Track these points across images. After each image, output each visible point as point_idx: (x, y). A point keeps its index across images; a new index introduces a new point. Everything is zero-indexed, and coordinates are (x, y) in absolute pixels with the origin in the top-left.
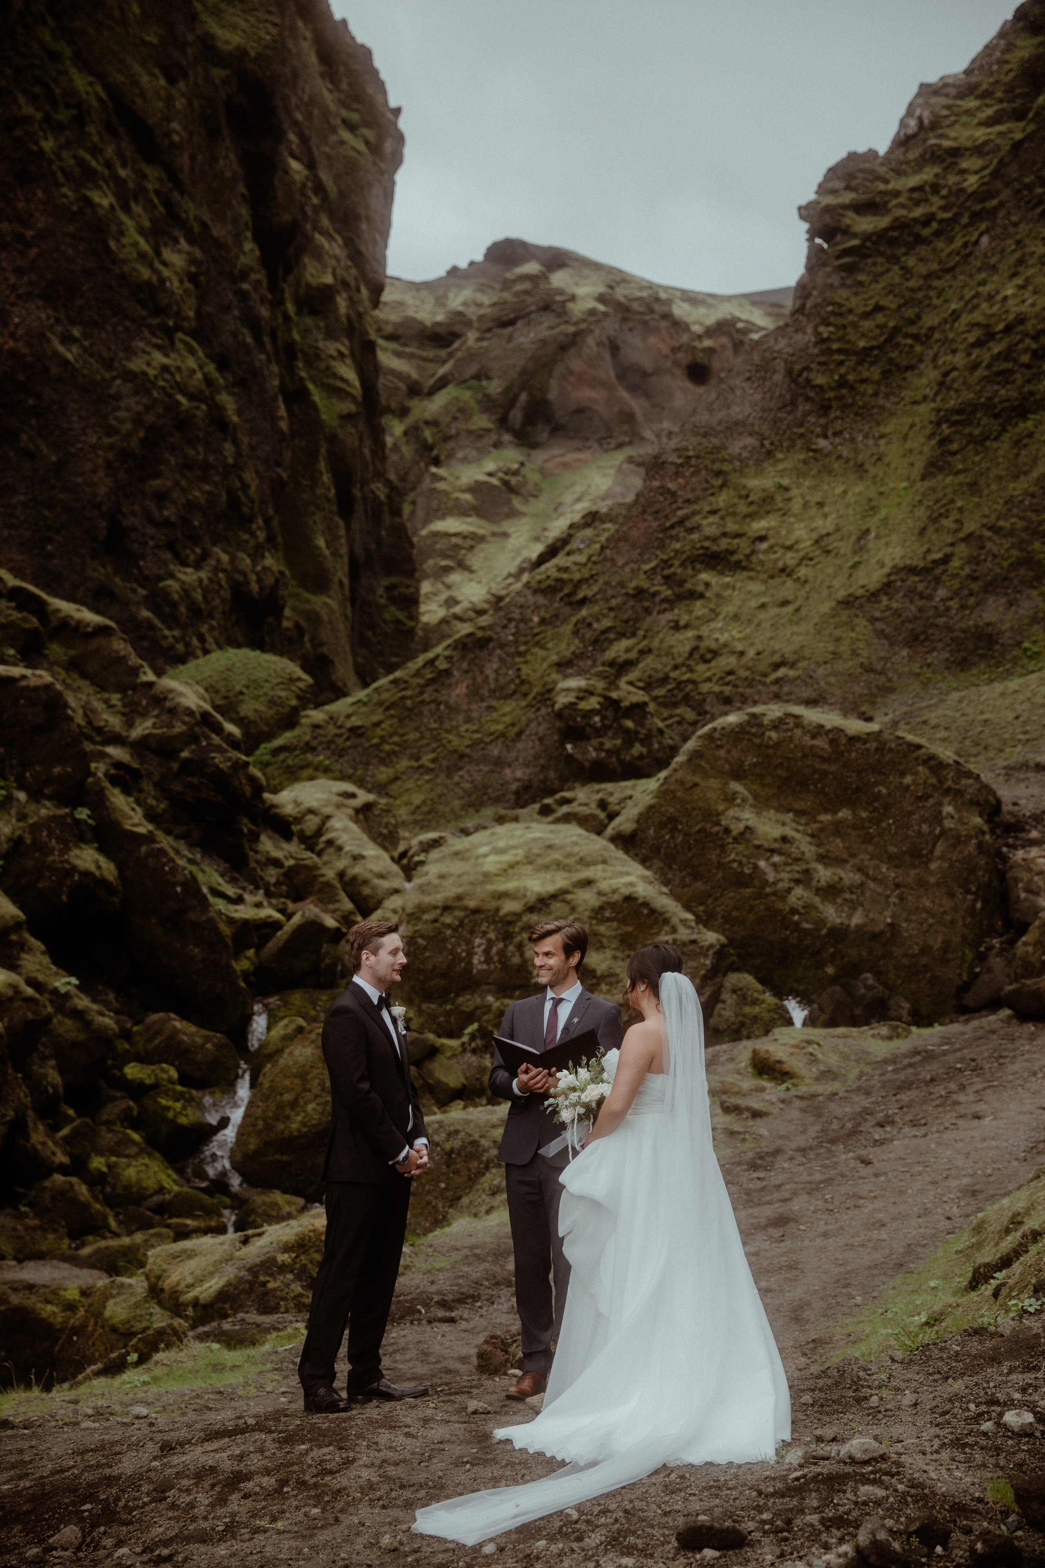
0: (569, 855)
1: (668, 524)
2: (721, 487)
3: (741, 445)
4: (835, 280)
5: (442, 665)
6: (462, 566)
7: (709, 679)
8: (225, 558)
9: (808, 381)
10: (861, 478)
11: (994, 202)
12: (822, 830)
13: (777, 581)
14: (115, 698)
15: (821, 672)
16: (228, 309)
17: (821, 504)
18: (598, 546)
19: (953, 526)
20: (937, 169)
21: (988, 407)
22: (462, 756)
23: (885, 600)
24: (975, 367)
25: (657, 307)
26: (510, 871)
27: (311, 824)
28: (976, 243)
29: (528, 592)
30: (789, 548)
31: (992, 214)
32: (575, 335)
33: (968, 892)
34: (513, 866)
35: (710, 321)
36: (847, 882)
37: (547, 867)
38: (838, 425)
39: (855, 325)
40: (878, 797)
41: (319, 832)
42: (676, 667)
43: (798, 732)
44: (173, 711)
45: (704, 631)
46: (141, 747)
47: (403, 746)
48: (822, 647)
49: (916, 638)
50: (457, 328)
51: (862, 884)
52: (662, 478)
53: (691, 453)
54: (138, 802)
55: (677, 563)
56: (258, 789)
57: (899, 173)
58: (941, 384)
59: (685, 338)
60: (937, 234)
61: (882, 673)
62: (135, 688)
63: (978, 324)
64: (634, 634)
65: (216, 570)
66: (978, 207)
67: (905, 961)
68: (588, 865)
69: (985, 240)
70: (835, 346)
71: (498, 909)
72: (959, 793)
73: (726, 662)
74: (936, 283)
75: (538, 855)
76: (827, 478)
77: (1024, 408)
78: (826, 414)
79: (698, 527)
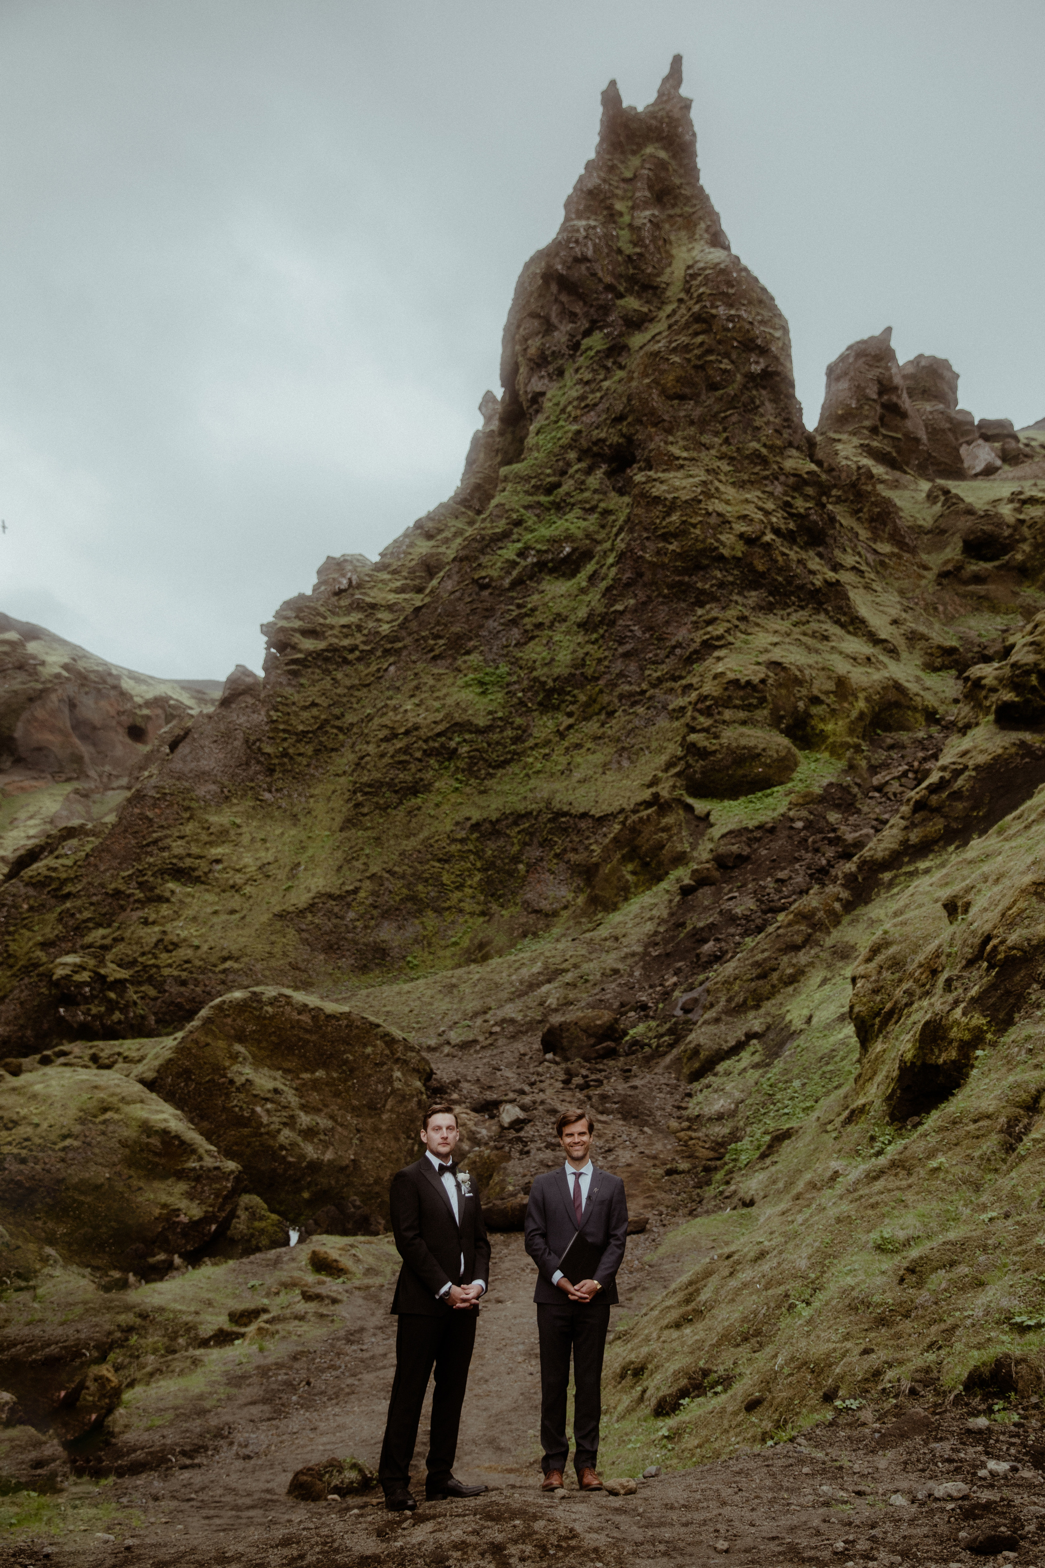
1: (145, 842)
2: (189, 819)
3: (204, 790)
4: (284, 680)
7: (170, 966)
9: (259, 749)
10: (295, 825)
11: (400, 645)
12: (304, 1085)
13: (228, 894)
15: (259, 966)
17: (264, 840)
18: (83, 854)
19: (362, 867)
20: (360, 616)
21: (391, 785)
23: (309, 917)
24: (382, 756)
25: (108, 680)
28: (386, 670)
30: (239, 871)
31: (398, 652)
32: (41, 691)
35: (148, 696)
36: (323, 1126)
38: (280, 784)
39: (296, 714)
40: (346, 1062)
42: (143, 954)
43: (288, 1009)
45: (168, 927)
48: (261, 948)
49: (331, 947)
51: (333, 1129)
52: (142, 807)
53: (166, 791)
55: (150, 873)
57: (333, 613)
58: (358, 764)
59: (128, 706)
60: (359, 659)
63: (386, 726)
64: (109, 925)
66: (389, 646)
69: (392, 669)
70: (281, 727)
72: (405, 1062)
73: (184, 953)
74: (356, 693)
76: (269, 822)
77: (415, 789)
78: (271, 775)
79: (168, 848)
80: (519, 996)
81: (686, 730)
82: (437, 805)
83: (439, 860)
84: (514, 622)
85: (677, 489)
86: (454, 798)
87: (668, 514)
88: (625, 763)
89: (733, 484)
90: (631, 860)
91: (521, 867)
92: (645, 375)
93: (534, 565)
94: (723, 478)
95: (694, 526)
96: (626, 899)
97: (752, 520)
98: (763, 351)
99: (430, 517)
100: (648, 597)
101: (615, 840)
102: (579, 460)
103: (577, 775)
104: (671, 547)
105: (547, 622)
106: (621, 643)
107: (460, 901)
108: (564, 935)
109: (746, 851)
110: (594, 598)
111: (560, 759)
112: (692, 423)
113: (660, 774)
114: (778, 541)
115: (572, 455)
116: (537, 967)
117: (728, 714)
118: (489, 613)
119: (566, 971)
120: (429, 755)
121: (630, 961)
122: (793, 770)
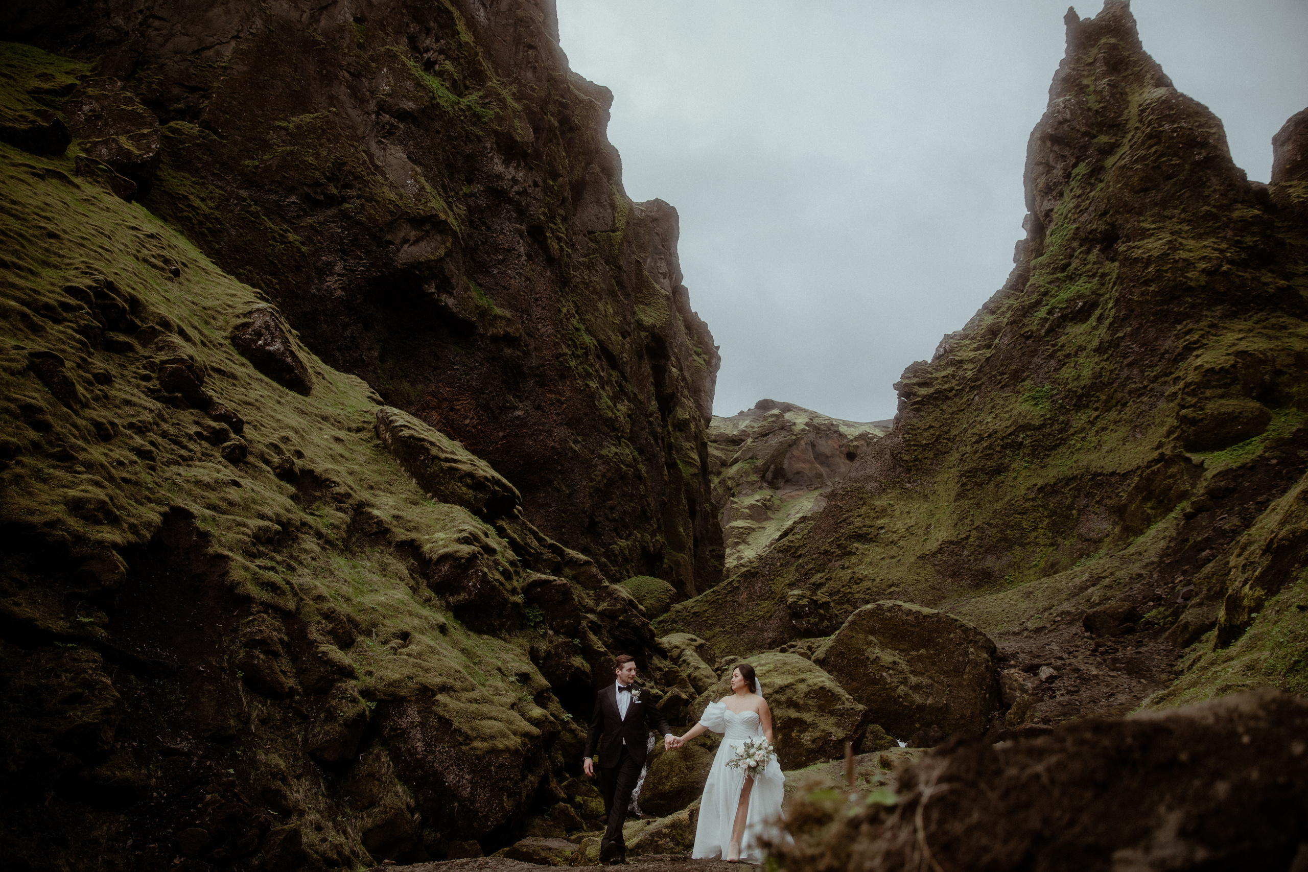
0: (793, 668)
1: (838, 521)
2: (863, 505)
3: (871, 486)
4: (911, 415)
5: (736, 584)
6: (745, 542)
7: (859, 592)
8: (639, 536)
9: (901, 458)
10: (926, 501)
11: (979, 383)
12: (912, 659)
13: (890, 547)
14: (592, 593)
15: (911, 589)
16: (644, 428)
17: (908, 513)
18: (807, 531)
19: (970, 523)
20: (954, 369)
21: (983, 469)
22: (744, 626)
23: (939, 556)
24: (976, 452)
25: (832, 428)
27: (676, 652)
28: (973, 399)
29: (775, 552)
30: (895, 532)
31: (979, 387)
32: (795, 440)
33: (982, 689)
34: (769, 672)
35: (856, 434)
36: (924, 683)
37: (784, 673)
38: (915, 478)
39: (921, 434)
40: (938, 644)
41: (679, 656)
42: (843, 586)
43: (900, 613)
44: (616, 599)
45: (856, 570)
46: (602, 614)
47: (717, 621)
48: (911, 577)
49: (955, 574)
50: (743, 437)
51: (932, 685)
52: (836, 501)
53: (848, 489)
54: (600, 639)
55: (843, 539)
56: (653, 636)
57: (937, 370)
58: (961, 459)
59: (845, 441)
60: (955, 395)
61: (939, 590)
62: (600, 588)
63: (976, 434)
64: (823, 571)
65: (635, 541)
66: (972, 385)
67: (953, 722)
68: (803, 672)
69: (977, 398)
70: (912, 443)
72: (976, 642)
73: (866, 584)
74: (956, 416)
75: (780, 668)
76: (910, 501)
77: (999, 470)
78: (909, 473)
79: (852, 523)
80: (1073, 596)
81: (1177, 408)
82: (1015, 479)
83: (1019, 514)
84: (1051, 356)
85: (1150, 250)
86: (1024, 473)
87: (1146, 267)
88: (1139, 436)
89: (1193, 238)
90: (1149, 500)
91: (1074, 512)
92: (1118, 182)
93: (1059, 318)
94: (1184, 235)
95: (1166, 271)
96: (1148, 526)
97: (1210, 259)
98: (1204, 145)
99: (991, 300)
100: (1141, 324)
101: (1137, 487)
102: (1081, 246)
103: (1106, 448)
104: (1151, 289)
105: (1073, 352)
106: (1125, 358)
107: (1036, 538)
108: (1107, 554)
109: (1233, 484)
110: (1102, 331)
111: (1093, 439)
112: (1156, 204)
113: (1164, 440)
114: (1234, 268)
115: (1075, 244)
116: (1086, 577)
117: (1208, 393)
118: (1034, 353)
119: (1104, 578)
120: (1006, 448)
121: (1150, 568)
122: (1267, 424)
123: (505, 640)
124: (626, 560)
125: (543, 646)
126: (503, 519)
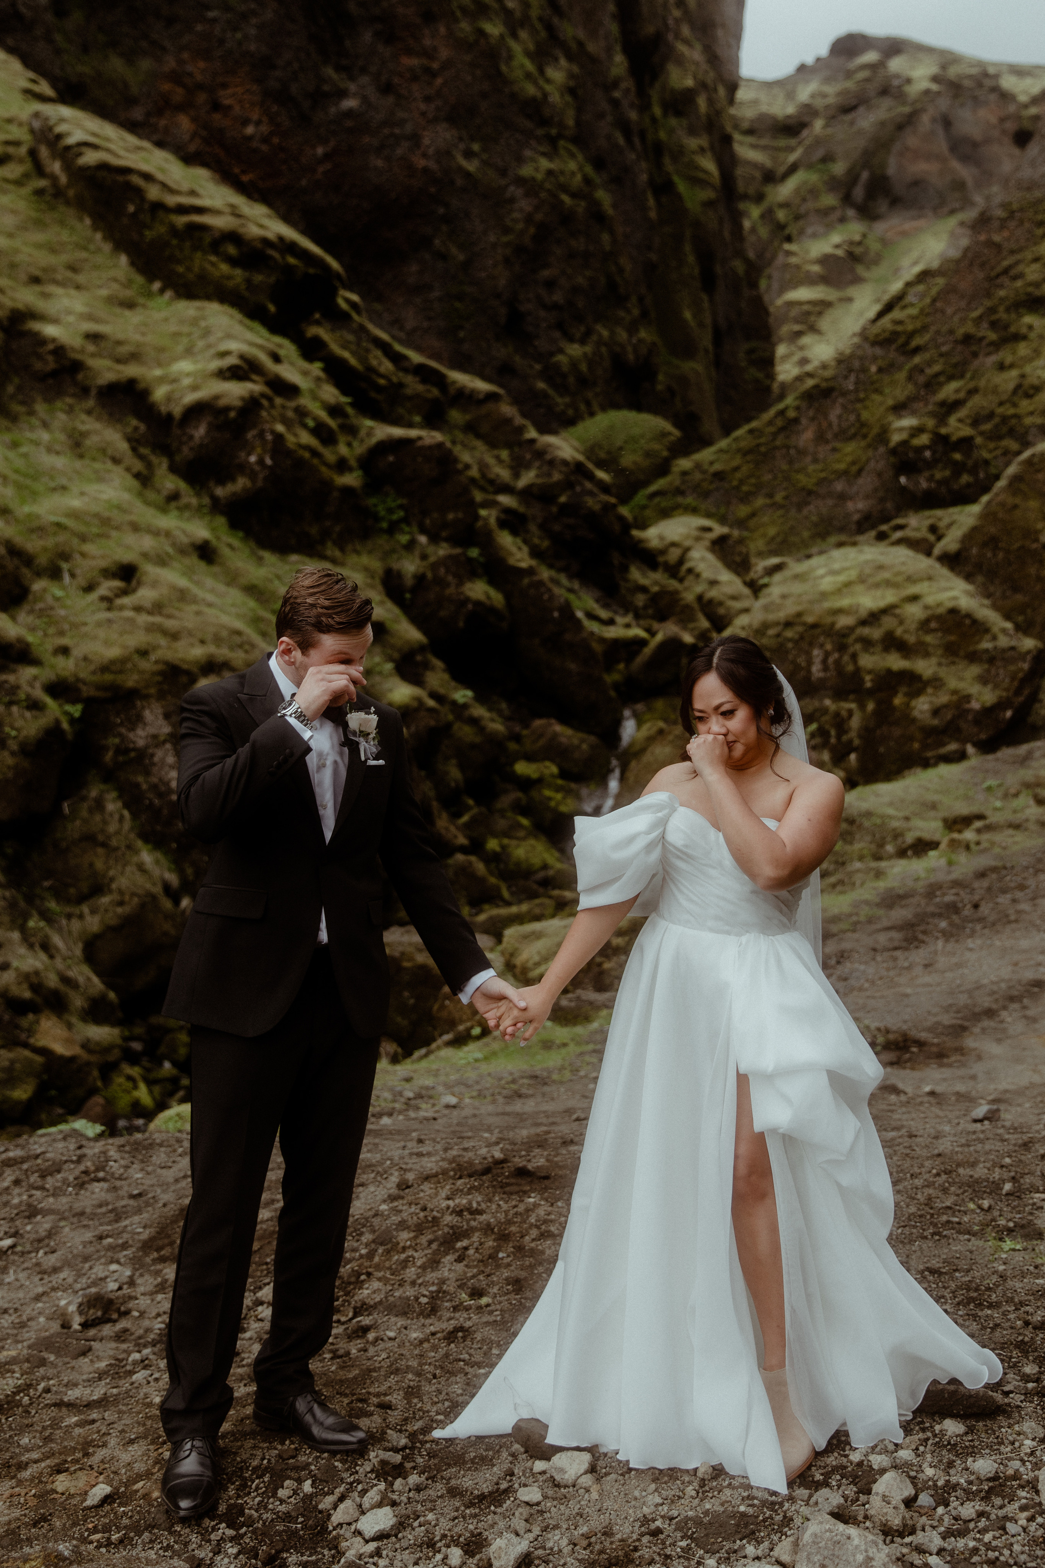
0: (898, 574)
1: (993, 274)
2: (1042, 237)
5: (793, 413)
6: (813, 329)
8: (605, 333)
14: (505, 454)
16: (603, 114)
18: (929, 299)
22: (809, 493)
25: (986, 82)
26: (845, 590)
27: (674, 555)
29: (867, 346)
32: (911, 114)
34: (848, 584)
35: (1036, 90)
37: (877, 586)
41: (681, 562)
42: (1001, 404)
44: (552, 463)
45: (1028, 369)
46: (526, 494)
47: (759, 486)
50: (807, 118)
52: (988, 232)
53: (1015, 206)
54: (525, 542)
55: (1001, 309)
56: (626, 526)
59: (1012, 108)
62: (520, 444)
64: (963, 377)
65: (598, 343)
68: (915, 582)
71: (833, 624)
75: (869, 576)
79: (1021, 276)
123: (334, 561)
124: (584, 382)
125: (410, 567)
126: (318, 323)
